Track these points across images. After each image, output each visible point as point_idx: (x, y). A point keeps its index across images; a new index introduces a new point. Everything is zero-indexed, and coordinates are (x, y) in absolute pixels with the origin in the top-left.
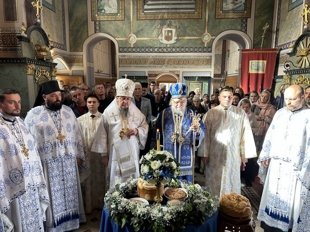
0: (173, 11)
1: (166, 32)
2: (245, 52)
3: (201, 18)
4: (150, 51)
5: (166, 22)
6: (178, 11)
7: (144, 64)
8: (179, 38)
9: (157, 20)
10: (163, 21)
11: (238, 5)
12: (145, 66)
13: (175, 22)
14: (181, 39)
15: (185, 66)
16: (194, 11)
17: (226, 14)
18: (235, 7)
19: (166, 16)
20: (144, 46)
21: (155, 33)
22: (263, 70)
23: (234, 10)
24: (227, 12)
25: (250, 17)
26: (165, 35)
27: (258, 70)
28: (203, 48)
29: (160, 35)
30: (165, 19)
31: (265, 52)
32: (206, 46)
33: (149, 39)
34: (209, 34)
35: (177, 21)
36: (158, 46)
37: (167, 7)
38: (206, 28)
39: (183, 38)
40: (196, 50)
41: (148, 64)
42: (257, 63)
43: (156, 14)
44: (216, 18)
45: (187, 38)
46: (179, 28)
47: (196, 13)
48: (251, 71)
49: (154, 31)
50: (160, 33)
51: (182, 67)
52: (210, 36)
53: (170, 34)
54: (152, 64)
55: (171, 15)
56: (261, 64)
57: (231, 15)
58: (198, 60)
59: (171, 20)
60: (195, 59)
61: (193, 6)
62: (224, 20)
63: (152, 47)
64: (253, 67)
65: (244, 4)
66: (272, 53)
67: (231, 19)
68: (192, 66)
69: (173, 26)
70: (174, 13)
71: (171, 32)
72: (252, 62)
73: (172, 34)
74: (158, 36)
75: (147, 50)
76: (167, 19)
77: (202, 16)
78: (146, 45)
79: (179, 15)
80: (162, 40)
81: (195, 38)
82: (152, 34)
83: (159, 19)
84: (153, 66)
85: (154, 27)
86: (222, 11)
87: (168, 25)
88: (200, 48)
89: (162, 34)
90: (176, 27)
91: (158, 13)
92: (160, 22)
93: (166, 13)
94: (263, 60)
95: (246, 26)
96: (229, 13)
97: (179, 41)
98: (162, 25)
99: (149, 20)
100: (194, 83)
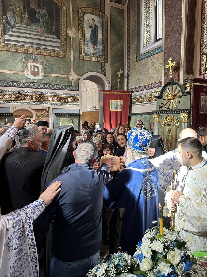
0: (38, 46)
1: (32, 67)
2: (106, 93)
3: (67, 58)
4: (14, 85)
5: (32, 57)
6: (43, 47)
7: (7, 100)
8: (47, 74)
9: (21, 54)
10: (28, 56)
11: (97, 51)
12: (10, 101)
13: (41, 58)
14: (48, 76)
15: (55, 103)
16: (60, 49)
17: (88, 57)
18: (95, 51)
19: (30, 50)
20: (7, 79)
21: (19, 67)
22: (121, 108)
23: (94, 54)
24: (89, 55)
25: (107, 63)
26: (31, 70)
27: (117, 108)
28: (70, 86)
29: (26, 70)
30: (30, 53)
31: (122, 93)
32: (73, 84)
33: (13, 72)
34: (75, 74)
35: (43, 58)
36: (24, 81)
37: (31, 41)
38: (72, 67)
39: (51, 75)
40: (64, 87)
41: (13, 100)
42: (115, 103)
43: (19, 46)
44: (79, 59)
45: (54, 75)
46: (46, 65)
47: (61, 52)
48: (112, 109)
49: (18, 65)
50: (25, 68)
51: (52, 103)
52: (76, 76)
53: (36, 70)
54: (17, 100)
55: (36, 50)
56: (119, 104)
57: (92, 58)
58: (67, 98)
59: (37, 55)
60: (64, 97)
61: (58, 45)
62: (87, 62)
63: (17, 82)
64: (113, 105)
65: (102, 50)
66: (127, 94)
67: (92, 62)
68: (62, 103)
69: (39, 62)
70: (39, 49)
71: (37, 67)
72: (112, 102)
73: (38, 70)
74: (23, 70)
75: (11, 84)
76: (33, 54)
77: (68, 56)
78: (9, 79)
79: (45, 51)
80: (27, 75)
81: (62, 76)
82: (15, 68)
83: (23, 53)
84: (19, 101)
85: (18, 61)
86: (85, 53)
87: (34, 60)
88: (67, 86)
89: (28, 69)
90: (42, 63)
91: (22, 46)
92: (24, 55)
93: (31, 47)
94: (120, 100)
95: (105, 69)
96: (90, 56)
97: (46, 78)
98: (27, 59)
99: (11, 53)
100: (65, 120)
